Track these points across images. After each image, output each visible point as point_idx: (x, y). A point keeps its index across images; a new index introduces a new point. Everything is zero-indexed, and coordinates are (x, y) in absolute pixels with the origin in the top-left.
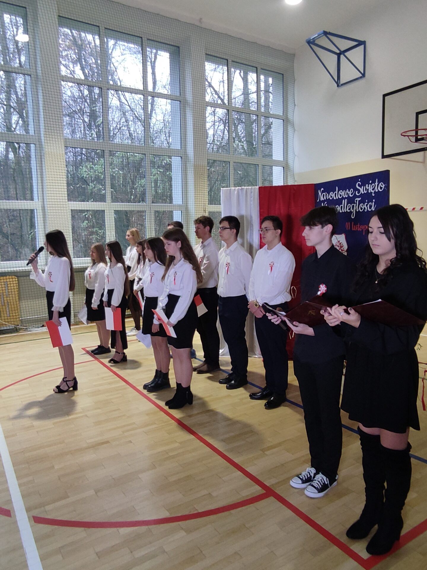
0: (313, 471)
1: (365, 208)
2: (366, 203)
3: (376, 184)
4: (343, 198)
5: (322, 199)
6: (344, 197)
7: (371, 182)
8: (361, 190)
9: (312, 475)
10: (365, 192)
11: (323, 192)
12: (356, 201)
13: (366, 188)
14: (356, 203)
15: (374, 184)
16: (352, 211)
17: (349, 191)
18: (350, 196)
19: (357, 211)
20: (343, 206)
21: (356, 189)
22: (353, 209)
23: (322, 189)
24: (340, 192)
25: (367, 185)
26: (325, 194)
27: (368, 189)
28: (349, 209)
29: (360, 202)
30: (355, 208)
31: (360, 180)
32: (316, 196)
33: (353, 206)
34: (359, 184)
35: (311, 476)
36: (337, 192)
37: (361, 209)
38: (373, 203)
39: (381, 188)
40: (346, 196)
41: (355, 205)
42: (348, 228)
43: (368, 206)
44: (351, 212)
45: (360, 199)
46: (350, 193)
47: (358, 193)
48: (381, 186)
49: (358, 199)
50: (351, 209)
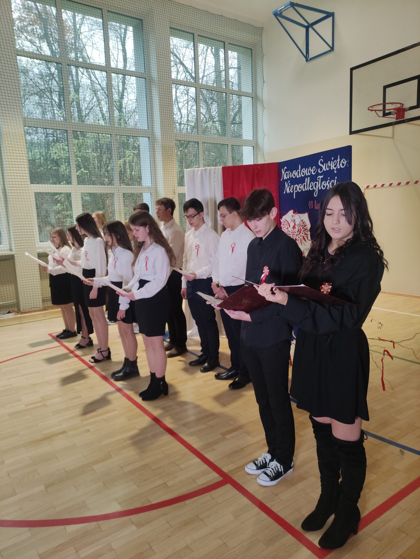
0: (269, 457)
1: (327, 186)
2: (329, 181)
3: (338, 160)
4: (306, 177)
5: (285, 178)
6: (307, 175)
7: (333, 158)
8: (324, 167)
9: (268, 461)
10: (328, 169)
11: (286, 170)
12: (319, 179)
13: (328, 166)
14: (319, 181)
15: (336, 161)
16: (315, 189)
17: (312, 169)
18: (313, 173)
19: (320, 189)
20: (306, 184)
21: (318, 167)
22: (315, 187)
23: (286, 168)
24: (303, 170)
25: (329, 162)
26: (288, 172)
27: (330, 166)
28: (312, 187)
29: (322, 180)
30: (317, 187)
31: (322, 157)
32: (280, 175)
33: (316, 184)
34: (321, 161)
35: (266, 462)
36: (300, 171)
37: (324, 186)
38: (335, 180)
39: (343, 164)
40: (309, 174)
41: (317, 183)
42: (311, 206)
43: (331, 183)
44: (314, 191)
45: (323, 176)
46: (312, 171)
47: (321, 171)
48: (343, 163)
49: (321, 177)
50: (314, 187)
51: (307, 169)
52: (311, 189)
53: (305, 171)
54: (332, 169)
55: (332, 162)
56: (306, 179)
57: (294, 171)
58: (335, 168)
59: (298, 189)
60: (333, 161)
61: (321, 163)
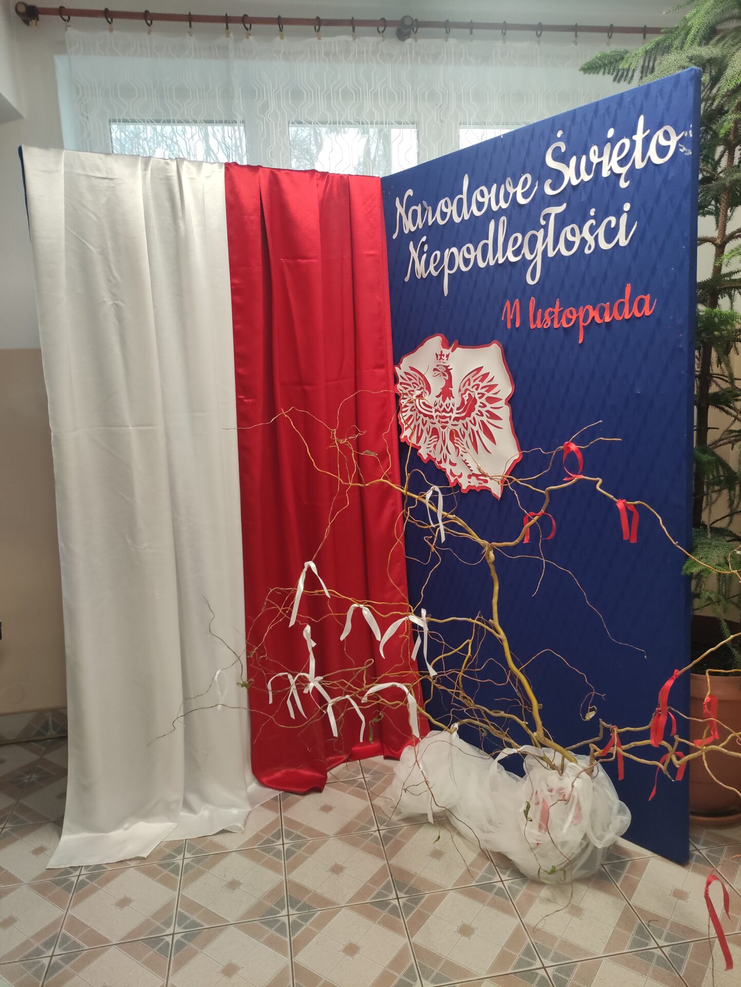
1: (584, 241)
2: (593, 221)
3: (639, 137)
4: (491, 215)
5: (409, 227)
6: (495, 208)
7: (611, 133)
8: (569, 172)
10: (586, 177)
11: (411, 202)
12: (547, 217)
13: (589, 163)
14: (546, 228)
15: (627, 141)
16: (529, 257)
18: (521, 200)
19: (551, 254)
20: (490, 242)
22: (532, 249)
23: (410, 192)
24: (477, 192)
25: (595, 148)
26: (419, 208)
27: (600, 165)
28: (517, 253)
29: (562, 220)
30: (540, 247)
32: (388, 219)
33: (533, 241)
34: (559, 148)
36: (464, 196)
38: (624, 218)
40: (504, 205)
41: (540, 234)
42: (514, 321)
43: (601, 231)
44: (525, 263)
45: (561, 208)
46: (519, 190)
47: (555, 187)
48: (665, 142)
49: (554, 210)
50: (526, 250)
51: (494, 187)
52: (513, 259)
53: (488, 197)
54: (606, 174)
55: (608, 147)
56: (492, 223)
57: (443, 201)
58: (623, 171)
59: (459, 261)
60: (614, 142)
61: (558, 156)
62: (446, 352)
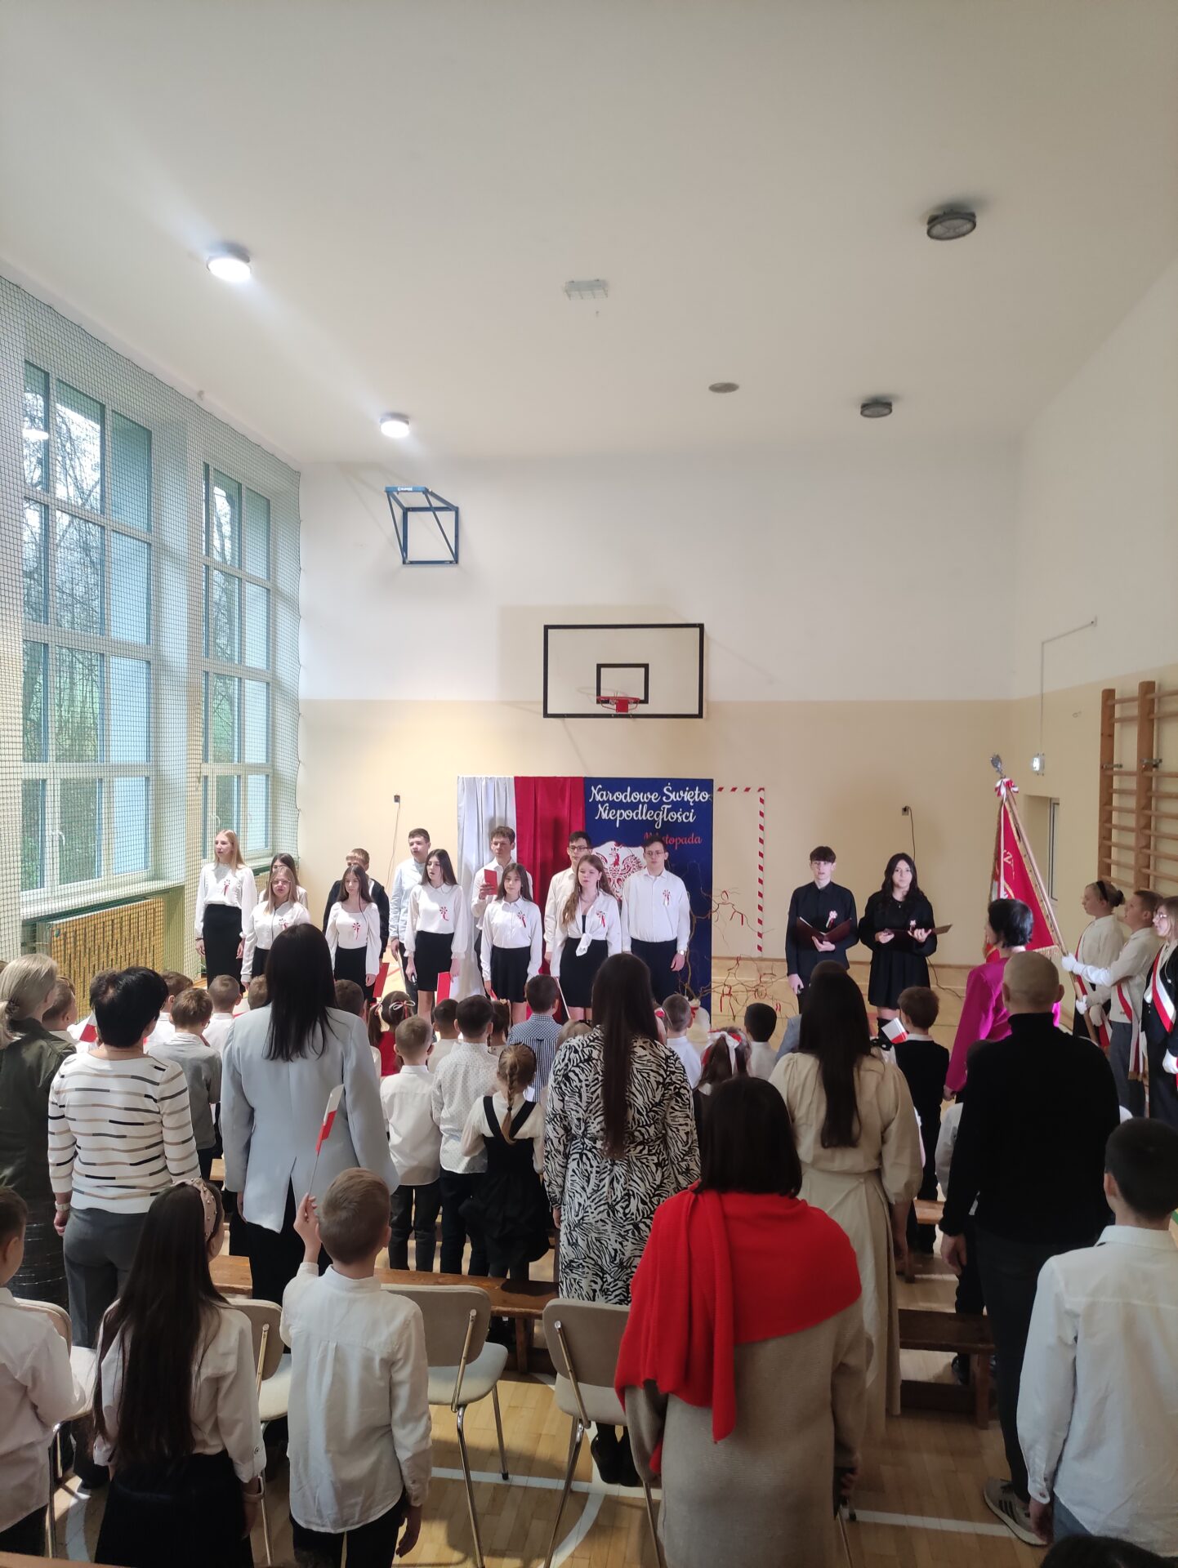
1: (677, 818)
2: (681, 813)
3: (697, 792)
6: (642, 800)
10: (679, 800)
12: (664, 808)
13: (680, 795)
14: (663, 811)
16: (657, 819)
17: (651, 795)
19: (665, 819)
21: (663, 794)
22: (658, 817)
23: (599, 786)
27: (683, 797)
28: (651, 817)
29: (669, 811)
30: (661, 817)
31: (669, 784)
32: (588, 794)
33: (658, 815)
34: (668, 788)
37: (672, 818)
38: (691, 814)
39: (704, 798)
41: (661, 813)
43: (684, 816)
44: (654, 821)
45: (670, 806)
48: (704, 796)
49: (667, 807)
50: (655, 817)
51: (642, 794)
52: (649, 819)
53: (639, 796)
54: (686, 800)
55: (686, 793)
56: (641, 806)
57: (617, 794)
58: (691, 800)
59: (624, 815)
60: (688, 791)
61: (668, 790)
62: (617, 848)
